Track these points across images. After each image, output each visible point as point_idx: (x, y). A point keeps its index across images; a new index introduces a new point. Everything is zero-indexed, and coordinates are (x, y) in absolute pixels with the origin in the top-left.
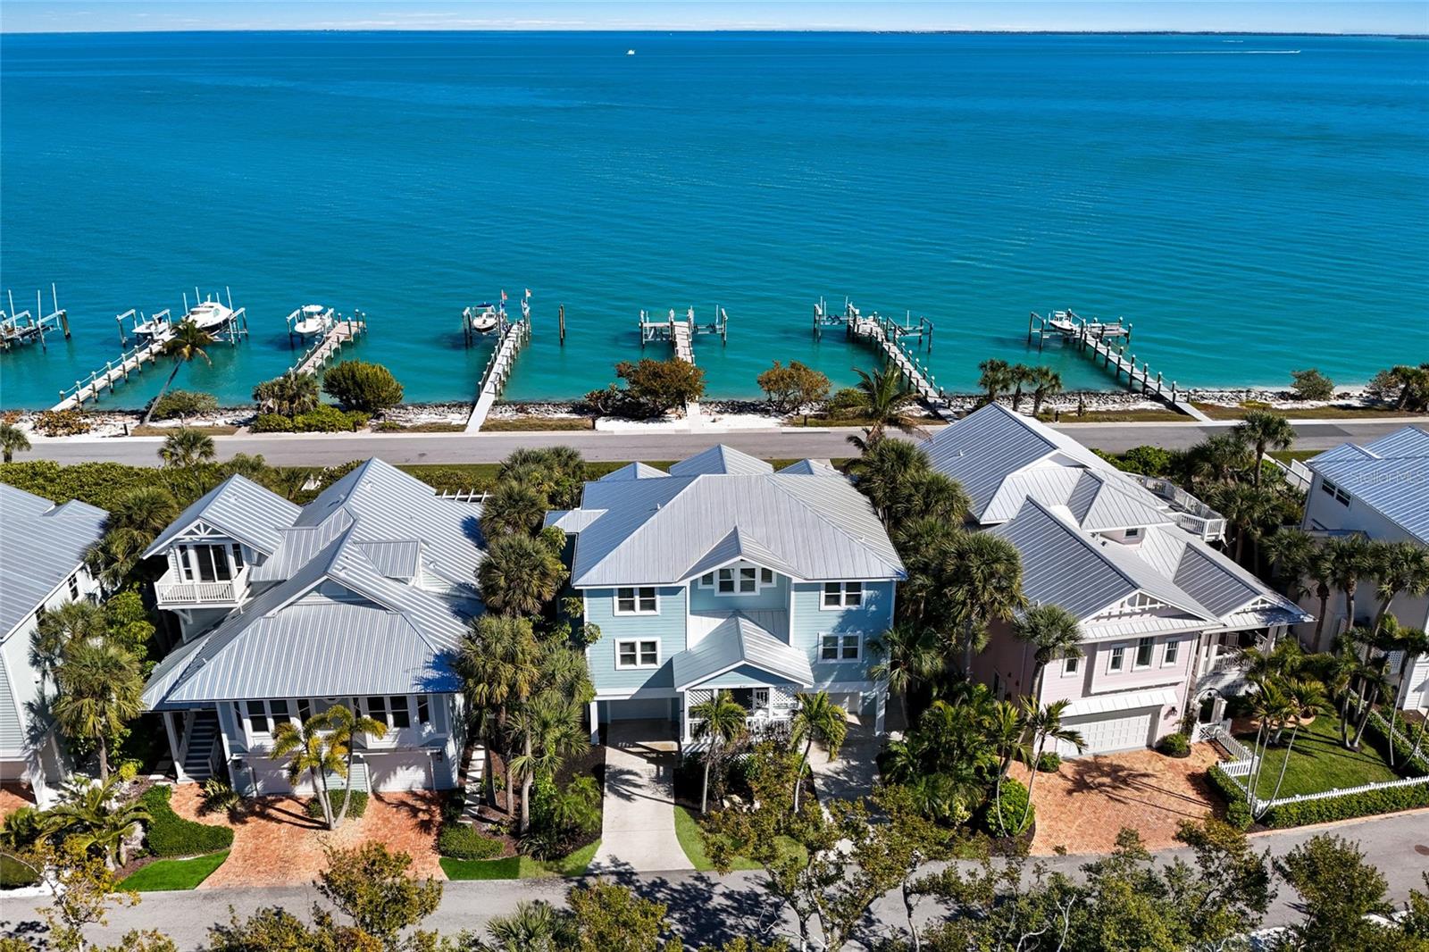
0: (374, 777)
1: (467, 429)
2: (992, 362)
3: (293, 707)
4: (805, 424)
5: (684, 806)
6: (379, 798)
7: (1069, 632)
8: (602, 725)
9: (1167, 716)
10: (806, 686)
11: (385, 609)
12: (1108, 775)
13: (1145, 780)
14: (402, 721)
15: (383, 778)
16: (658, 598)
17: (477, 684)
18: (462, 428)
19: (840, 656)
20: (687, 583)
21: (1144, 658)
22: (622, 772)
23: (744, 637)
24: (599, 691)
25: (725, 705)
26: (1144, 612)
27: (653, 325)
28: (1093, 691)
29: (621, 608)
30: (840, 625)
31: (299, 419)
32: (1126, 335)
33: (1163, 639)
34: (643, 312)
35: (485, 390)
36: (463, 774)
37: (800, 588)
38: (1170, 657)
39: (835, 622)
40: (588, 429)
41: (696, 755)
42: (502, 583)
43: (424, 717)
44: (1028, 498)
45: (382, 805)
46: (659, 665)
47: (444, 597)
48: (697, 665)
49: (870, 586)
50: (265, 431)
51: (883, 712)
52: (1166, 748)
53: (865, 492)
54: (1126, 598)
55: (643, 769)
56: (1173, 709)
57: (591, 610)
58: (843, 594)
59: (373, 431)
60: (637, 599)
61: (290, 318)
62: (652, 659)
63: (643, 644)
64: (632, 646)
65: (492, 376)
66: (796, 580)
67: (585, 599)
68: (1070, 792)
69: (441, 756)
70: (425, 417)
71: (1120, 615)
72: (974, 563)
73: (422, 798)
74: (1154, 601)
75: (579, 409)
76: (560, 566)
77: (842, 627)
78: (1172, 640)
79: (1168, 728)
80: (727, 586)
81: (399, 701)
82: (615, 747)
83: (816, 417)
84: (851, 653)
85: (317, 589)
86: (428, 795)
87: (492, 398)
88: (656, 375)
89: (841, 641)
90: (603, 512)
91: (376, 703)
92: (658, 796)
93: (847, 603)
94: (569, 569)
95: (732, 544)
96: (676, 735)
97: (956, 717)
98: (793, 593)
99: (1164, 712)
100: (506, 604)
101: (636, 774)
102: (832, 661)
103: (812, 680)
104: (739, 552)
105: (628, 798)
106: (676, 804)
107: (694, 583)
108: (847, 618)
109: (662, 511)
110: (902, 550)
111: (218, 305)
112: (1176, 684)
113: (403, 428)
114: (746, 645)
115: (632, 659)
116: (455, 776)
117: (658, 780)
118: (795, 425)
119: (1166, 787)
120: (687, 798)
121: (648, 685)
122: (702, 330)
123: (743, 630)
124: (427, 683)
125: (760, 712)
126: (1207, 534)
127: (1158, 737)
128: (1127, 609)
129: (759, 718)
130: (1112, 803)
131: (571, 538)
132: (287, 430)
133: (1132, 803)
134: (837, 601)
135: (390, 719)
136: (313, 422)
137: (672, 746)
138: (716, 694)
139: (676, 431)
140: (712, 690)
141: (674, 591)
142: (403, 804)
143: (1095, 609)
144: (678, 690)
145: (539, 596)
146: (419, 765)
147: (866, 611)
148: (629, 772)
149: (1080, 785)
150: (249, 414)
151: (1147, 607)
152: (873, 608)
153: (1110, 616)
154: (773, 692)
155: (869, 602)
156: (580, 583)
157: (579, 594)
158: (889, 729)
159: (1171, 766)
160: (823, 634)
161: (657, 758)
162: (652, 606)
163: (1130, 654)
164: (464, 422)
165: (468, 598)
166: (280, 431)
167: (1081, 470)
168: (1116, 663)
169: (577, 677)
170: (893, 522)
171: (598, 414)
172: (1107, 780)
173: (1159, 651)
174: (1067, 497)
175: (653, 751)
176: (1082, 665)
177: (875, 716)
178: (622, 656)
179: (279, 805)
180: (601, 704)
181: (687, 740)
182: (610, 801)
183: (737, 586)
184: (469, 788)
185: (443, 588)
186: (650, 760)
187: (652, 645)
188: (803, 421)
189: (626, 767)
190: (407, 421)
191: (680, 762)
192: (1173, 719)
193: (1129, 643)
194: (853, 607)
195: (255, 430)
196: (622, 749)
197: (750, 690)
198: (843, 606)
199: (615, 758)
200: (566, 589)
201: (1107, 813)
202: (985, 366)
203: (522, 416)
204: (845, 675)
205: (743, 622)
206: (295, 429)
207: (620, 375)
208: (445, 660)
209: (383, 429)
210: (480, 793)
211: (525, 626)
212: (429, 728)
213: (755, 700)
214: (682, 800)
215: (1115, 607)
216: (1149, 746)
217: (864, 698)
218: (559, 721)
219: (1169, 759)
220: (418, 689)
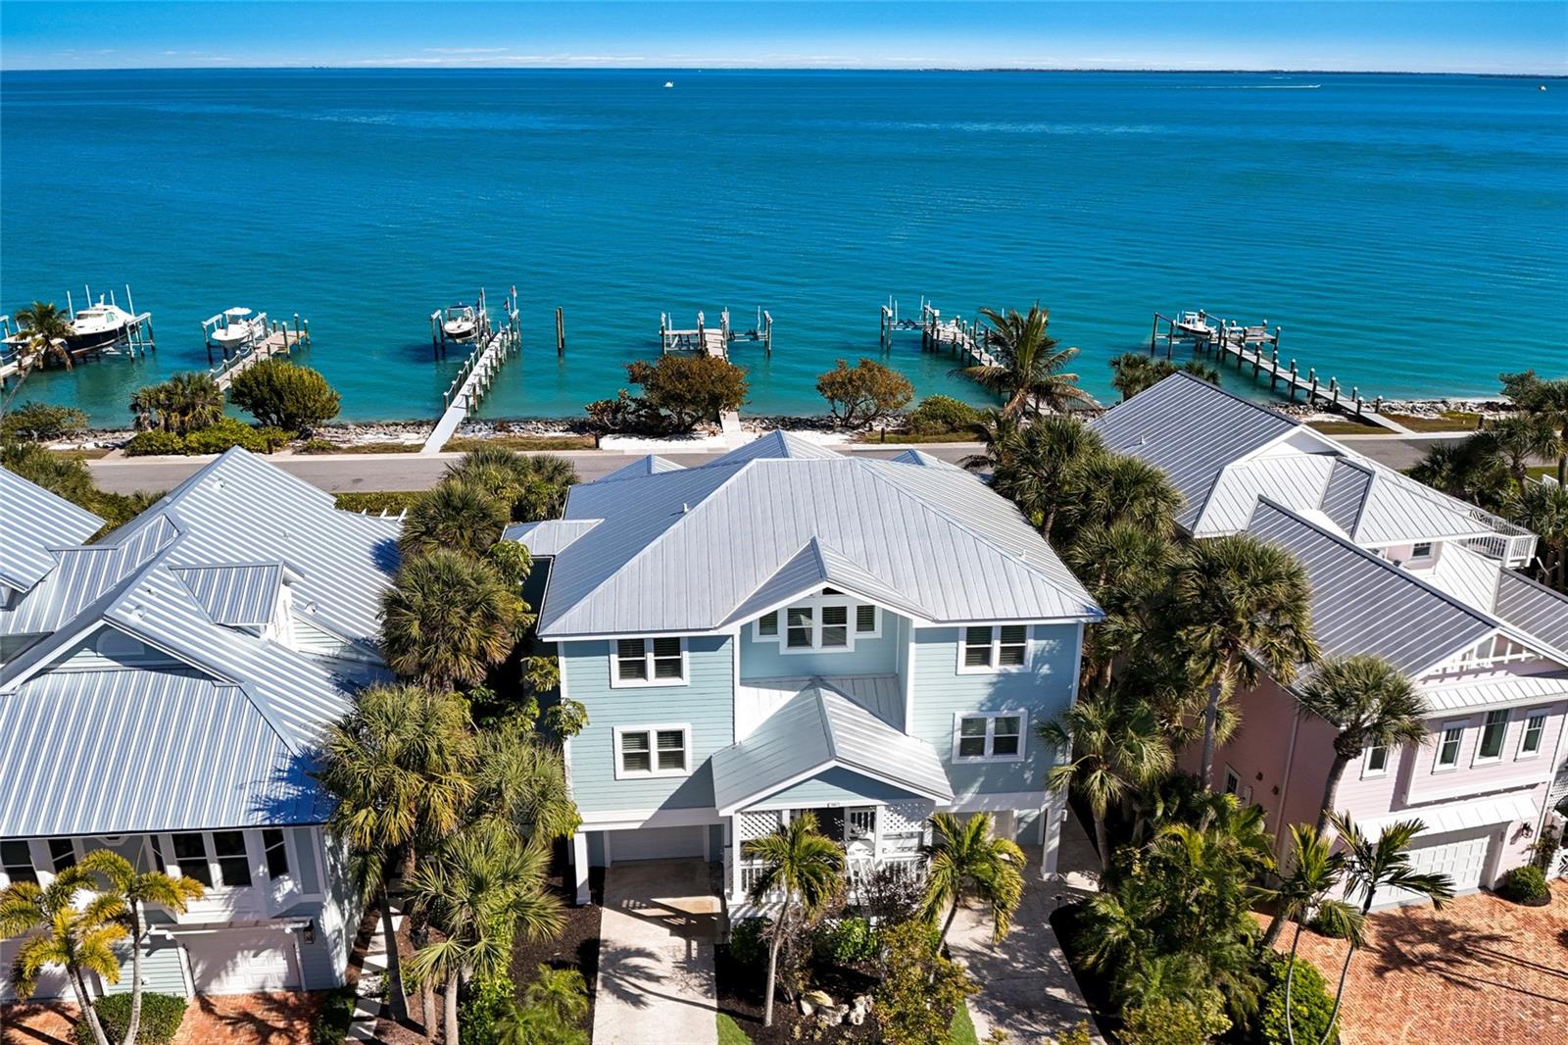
0: (198, 970)
1: (424, 450)
2: (1128, 358)
3: (39, 855)
4: (882, 440)
5: (732, 1013)
6: (206, 1006)
7: (1398, 702)
8: (596, 873)
9: (1515, 838)
10: (940, 802)
11: (204, 676)
12: (1433, 939)
13: (1494, 946)
14: (237, 875)
15: (213, 973)
16: (686, 656)
17: (356, 809)
18: (417, 448)
19: (989, 749)
20: (734, 629)
21: (1490, 746)
22: (628, 953)
23: (832, 721)
24: (585, 817)
25: (806, 840)
26: (1498, 666)
27: (676, 332)
28: (1410, 801)
29: (623, 675)
30: (991, 698)
31: (193, 438)
33: (1521, 712)
34: (664, 315)
35: (453, 404)
36: (356, 960)
37: (925, 636)
38: (1531, 743)
39: (982, 693)
40: (590, 448)
41: (755, 924)
42: (415, 631)
43: (278, 866)
44: (1261, 499)
45: (208, 1020)
46: (689, 770)
47: (327, 662)
48: (757, 772)
49: (1041, 632)
50: (147, 453)
51: (1055, 843)
52: (1515, 889)
53: (1008, 494)
54: (1475, 645)
55: (664, 947)
56: (1526, 827)
57: (572, 677)
58: (996, 646)
59: (294, 453)
60: (650, 659)
61: (206, 324)
62: (675, 759)
63: (661, 734)
64: (643, 739)
65: (465, 389)
66: (918, 623)
67: (562, 660)
68: (1380, 972)
69: (312, 932)
70: (370, 438)
71: (1460, 674)
72: (1230, 584)
73: (280, 1006)
74: (1518, 649)
75: (579, 427)
76: (520, 605)
77: (993, 702)
78: (1535, 714)
79: (1514, 857)
80: (799, 638)
81: (229, 841)
82: (617, 908)
83: (895, 432)
84: (1005, 745)
85: (90, 643)
86: (292, 1000)
87: (463, 414)
88: (681, 376)
89: (991, 726)
90: (594, 522)
91: (188, 845)
92: (689, 995)
93: (1003, 660)
94: (536, 610)
95: (809, 564)
96: (717, 885)
97: (1209, 852)
98: (913, 646)
99: (1511, 832)
100: (423, 668)
101: (650, 955)
102: (973, 759)
103: (950, 792)
104: (822, 575)
105: (636, 1001)
106: (719, 1010)
107: (746, 630)
108: (1003, 689)
109: (691, 515)
110: (1084, 575)
111: (114, 308)
112: (1533, 786)
113: (337, 450)
114: (836, 733)
115: (643, 761)
116: (341, 965)
117: (688, 965)
118: (868, 441)
119: (1530, 957)
120: (740, 997)
121: (671, 804)
122: (739, 338)
123: (829, 710)
124: (276, 807)
125: (857, 845)
126: (1510, 558)
127: (1500, 871)
128: (1473, 663)
129: (856, 856)
130: (1453, 990)
131: (542, 565)
132: (175, 452)
133: (1487, 988)
134: (984, 657)
136: (212, 440)
137: (710, 904)
138: (786, 821)
139: (709, 450)
140: (779, 812)
141: (713, 643)
142: (246, 1017)
143: (1426, 662)
144: (723, 813)
145: (482, 655)
146: (275, 947)
147: (1033, 675)
148: (640, 953)
149: (1393, 960)
150: (128, 436)
151: (1507, 658)
152: (1045, 670)
153: (1444, 676)
154: (883, 815)
155: (1039, 659)
156: (551, 631)
157: (551, 650)
158: (1064, 867)
159: (1528, 922)
160: (960, 715)
161: (687, 927)
162: (674, 668)
163: (1471, 738)
164: (421, 441)
165: (372, 664)
166: (167, 453)
167: (1331, 459)
168: (1448, 756)
169: (543, 794)
171: (604, 431)
172: (1433, 948)
173: (1515, 731)
174: (1318, 498)
175: (679, 913)
176: (1394, 757)
177: (1041, 848)
178: (627, 756)
179: (29, 1023)
180: (593, 838)
181: (738, 897)
182: (606, 1005)
183: (817, 637)
184: (364, 986)
185: (331, 647)
186: (676, 931)
187: (677, 737)
188: (879, 437)
189: (634, 943)
190: (344, 442)
191: (725, 934)
192: (1524, 842)
193: (1471, 719)
194: (1013, 669)
195: (133, 453)
196: (628, 911)
197: (845, 811)
198: (996, 666)
199: (616, 928)
200: (529, 643)
201: (1451, 1007)
202: (1119, 363)
203: (501, 435)
204: (997, 783)
205: (829, 697)
206: (188, 450)
207: (634, 380)
208: (310, 769)
209: (308, 450)
210: (381, 995)
211: (453, 708)
212: (287, 885)
213: (848, 826)
214: (731, 1004)
215: (1452, 662)
216: (1483, 887)
217: (1020, 820)
218: (505, 876)
219: (1520, 909)
220: (258, 818)
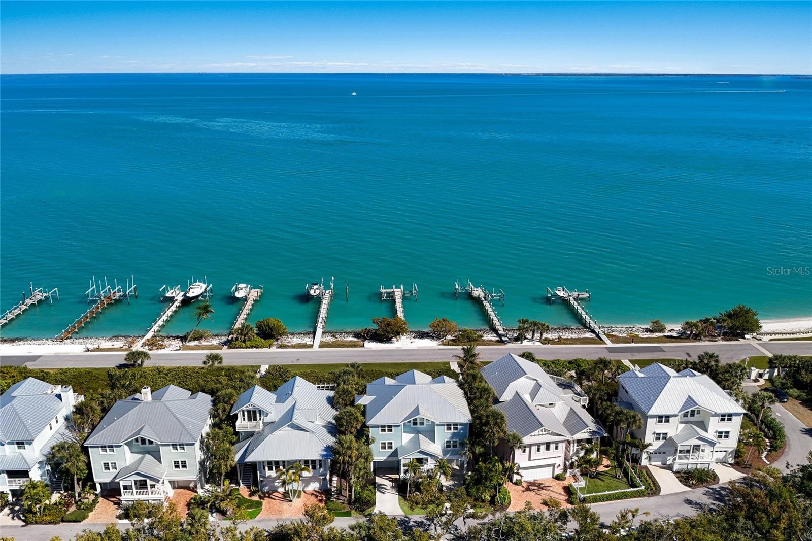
0: (304, 485)
1: (314, 347)
2: (523, 320)
3: (281, 464)
4: (448, 345)
5: (401, 496)
6: (305, 492)
7: (519, 441)
8: (374, 469)
9: (557, 467)
10: (440, 457)
11: (307, 431)
12: (537, 486)
13: (549, 488)
14: (314, 468)
15: (307, 486)
16: (393, 428)
17: (339, 456)
18: (311, 346)
19: (452, 447)
20: (402, 424)
21: (548, 448)
22: (381, 485)
23: (421, 441)
24: (375, 458)
25: (414, 464)
26: (546, 434)
27: (386, 290)
28: (531, 459)
29: (381, 431)
30: (451, 437)
31: (248, 343)
32: (589, 297)
33: (553, 442)
35: (318, 327)
36: (331, 485)
37: (438, 425)
38: (557, 448)
39: (450, 436)
40: (362, 346)
41: (405, 479)
42: (345, 424)
43: (321, 467)
44: (516, 392)
45: (306, 495)
46: (393, 450)
47: (325, 427)
48: (406, 451)
49: (460, 425)
50: (235, 348)
51: (466, 465)
52: (558, 478)
54: (539, 430)
55: (389, 484)
56: (559, 465)
57: (372, 433)
58: (452, 427)
59: (277, 348)
60: (386, 429)
61: (232, 290)
62: (391, 448)
63: (388, 443)
64: (385, 443)
65: (320, 320)
66: (437, 423)
67: (370, 429)
68: (523, 491)
69: (325, 479)
70: (296, 340)
71: (539, 435)
72: (491, 419)
73: (318, 492)
74: (549, 431)
75: (357, 335)
76: (362, 418)
77: (452, 438)
78: (557, 443)
79: (558, 471)
80: (415, 424)
81: (313, 462)
82: (379, 477)
83: (453, 340)
84: (455, 446)
85: (288, 426)
86: (320, 491)
87: (321, 331)
88: (389, 325)
89: (452, 442)
90: (375, 397)
91: (306, 462)
92: (393, 492)
93: (454, 430)
94: (365, 418)
95: (416, 411)
96: (398, 472)
97: (485, 468)
98: (436, 427)
99: (556, 466)
100: (346, 430)
101: (386, 485)
102: (449, 449)
103: (442, 455)
104: (419, 414)
105: (383, 493)
106: (399, 495)
107: (404, 424)
108: (454, 435)
109: (395, 399)
110: (472, 412)
111: (201, 284)
112: (560, 457)
113: (288, 346)
114: (421, 444)
115: (384, 448)
116: (329, 485)
117: (393, 487)
118: (444, 345)
119: (555, 491)
120: (402, 493)
121: (390, 456)
122: (407, 294)
123: (420, 439)
124: (323, 456)
125: (426, 465)
126: (582, 402)
127: (555, 474)
128: (541, 433)
129: (425, 467)
130: (536, 495)
131: (365, 406)
132: (243, 348)
133: (543, 495)
134: (450, 429)
135: (310, 467)
136: (254, 345)
137: (397, 476)
138: (411, 460)
139: (397, 348)
140: (410, 459)
141: (399, 426)
142: (313, 494)
143: (530, 433)
144: (400, 458)
145: (356, 428)
146: (318, 481)
147: (460, 432)
148: (383, 485)
149: (528, 489)
150: (224, 339)
151: (547, 432)
152: (462, 431)
153: (535, 435)
154: (429, 459)
155: (460, 430)
156: (368, 424)
157: (368, 427)
158: (468, 471)
159: (558, 484)
160: (446, 440)
161: (393, 480)
162: (391, 430)
163: (543, 447)
164: (311, 343)
165: (331, 427)
166: (240, 348)
167: (535, 381)
168: (539, 450)
169: (369, 454)
170: (470, 401)
171: (365, 339)
172: (536, 488)
173: (552, 446)
174: (530, 391)
175: (391, 478)
176: (527, 451)
177: (464, 466)
178: (381, 447)
179: (274, 494)
180: (374, 462)
181: (402, 474)
182: (378, 494)
183: (418, 424)
184: (333, 489)
185: (324, 423)
186: (390, 481)
187: (391, 443)
188: (447, 343)
189: (382, 483)
190: (289, 342)
191: (400, 481)
192: (560, 468)
193: (543, 444)
194: (456, 431)
195: (230, 347)
196: (381, 477)
197: (422, 459)
198: (452, 431)
199: (379, 480)
200: (364, 425)
201: (534, 498)
202: (520, 321)
203: (334, 339)
204: (454, 453)
205: (421, 436)
206: (247, 347)
207: (374, 322)
208: (328, 448)
209: (281, 347)
210: (337, 491)
211: (352, 437)
212: (322, 470)
213: (424, 462)
214: (401, 494)
215: (536, 432)
216: (553, 477)
217: (461, 461)
218: (364, 468)
219: (558, 481)
220: (320, 458)
